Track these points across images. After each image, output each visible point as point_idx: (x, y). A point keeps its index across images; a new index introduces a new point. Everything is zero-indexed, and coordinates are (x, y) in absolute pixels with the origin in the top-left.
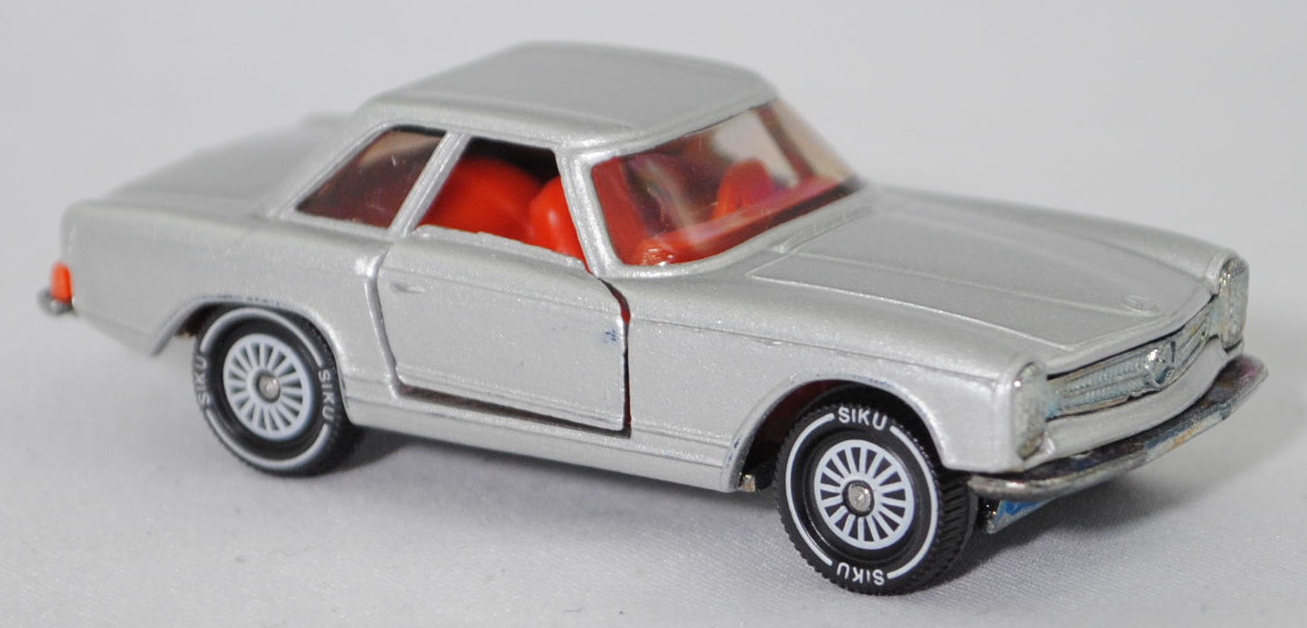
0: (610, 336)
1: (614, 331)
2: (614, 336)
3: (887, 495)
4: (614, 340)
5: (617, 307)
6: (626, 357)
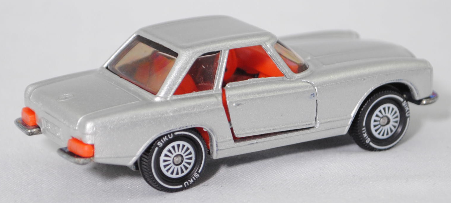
1: (314, 93)
4: (314, 96)
6: (317, 100)
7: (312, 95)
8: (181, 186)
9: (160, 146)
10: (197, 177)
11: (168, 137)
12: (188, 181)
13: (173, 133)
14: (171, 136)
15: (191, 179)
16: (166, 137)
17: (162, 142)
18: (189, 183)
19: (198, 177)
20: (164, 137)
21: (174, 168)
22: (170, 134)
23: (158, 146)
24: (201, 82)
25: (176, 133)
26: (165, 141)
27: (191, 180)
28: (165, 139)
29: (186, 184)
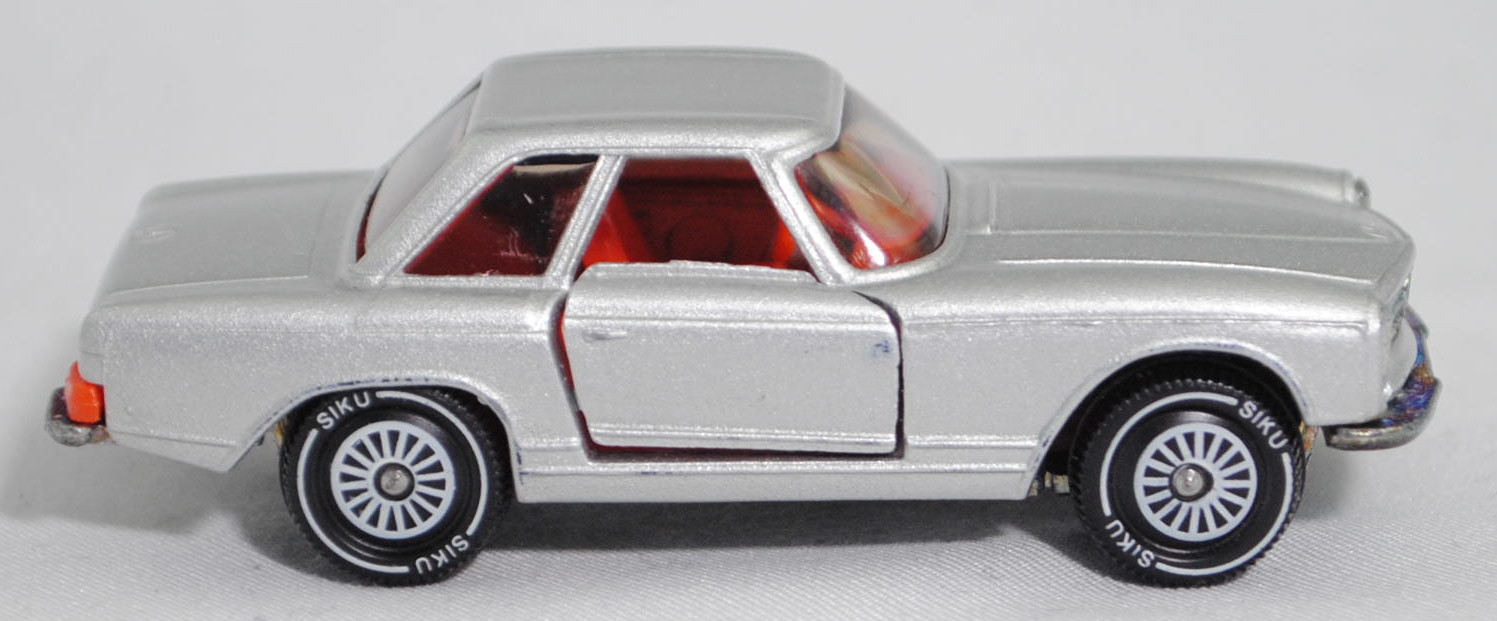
0: (881, 348)
1: (886, 342)
2: (886, 347)
3: (1223, 501)
4: (886, 351)
5: (885, 317)
6: (901, 368)
7: (878, 345)
8: (404, 569)
9: (325, 427)
10: (460, 549)
11: (352, 403)
12: (428, 557)
13: (372, 391)
14: (363, 401)
15: (440, 551)
16: (345, 400)
17: (331, 415)
18: (435, 562)
19: (464, 549)
20: (341, 400)
21: (380, 506)
22: (360, 392)
23: (318, 426)
24: (510, 246)
25: (381, 395)
26: (343, 412)
27: (439, 555)
28: (344, 406)
29: (423, 564)
